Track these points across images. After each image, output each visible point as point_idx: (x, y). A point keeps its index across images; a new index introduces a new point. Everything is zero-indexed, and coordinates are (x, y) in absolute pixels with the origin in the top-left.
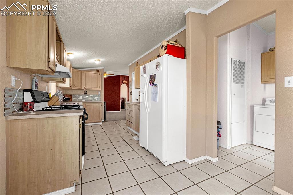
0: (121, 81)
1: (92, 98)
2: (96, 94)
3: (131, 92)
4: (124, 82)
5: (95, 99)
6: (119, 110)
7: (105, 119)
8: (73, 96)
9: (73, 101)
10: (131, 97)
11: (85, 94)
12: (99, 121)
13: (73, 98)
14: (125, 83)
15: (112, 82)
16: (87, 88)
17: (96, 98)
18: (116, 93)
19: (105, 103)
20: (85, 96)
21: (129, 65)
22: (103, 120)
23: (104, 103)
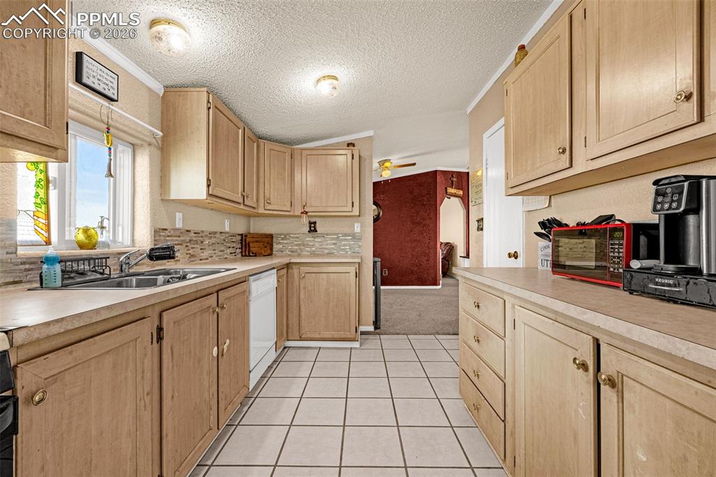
0: (440, 189)
1: (334, 244)
2: (346, 230)
3: (480, 221)
4: (451, 190)
5: (342, 250)
6: (435, 283)
7: (376, 324)
8: (274, 240)
9: (276, 256)
10: (480, 241)
11: (310, 231)
12: (348, 335)
13: (275, 246)
14: (455, 196)
15: (411, 193)
16: (313, 209)
17: (344, 245)
18: (425, 228)
19: (379, 264)
20: (309, 239)
21: (469, 110)
22: (371, 328)
23: (375, 263)
